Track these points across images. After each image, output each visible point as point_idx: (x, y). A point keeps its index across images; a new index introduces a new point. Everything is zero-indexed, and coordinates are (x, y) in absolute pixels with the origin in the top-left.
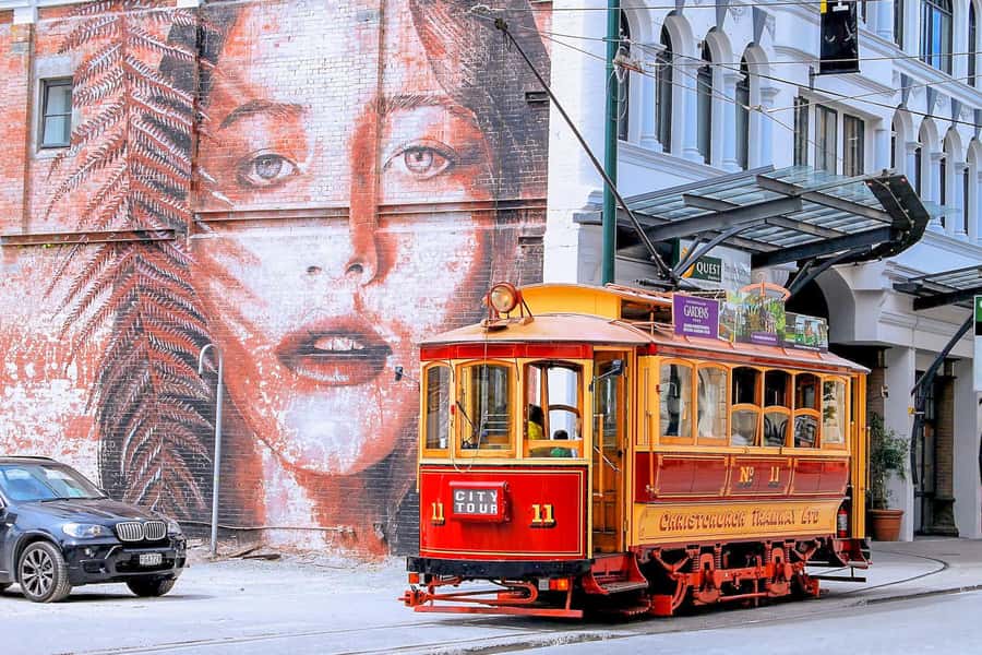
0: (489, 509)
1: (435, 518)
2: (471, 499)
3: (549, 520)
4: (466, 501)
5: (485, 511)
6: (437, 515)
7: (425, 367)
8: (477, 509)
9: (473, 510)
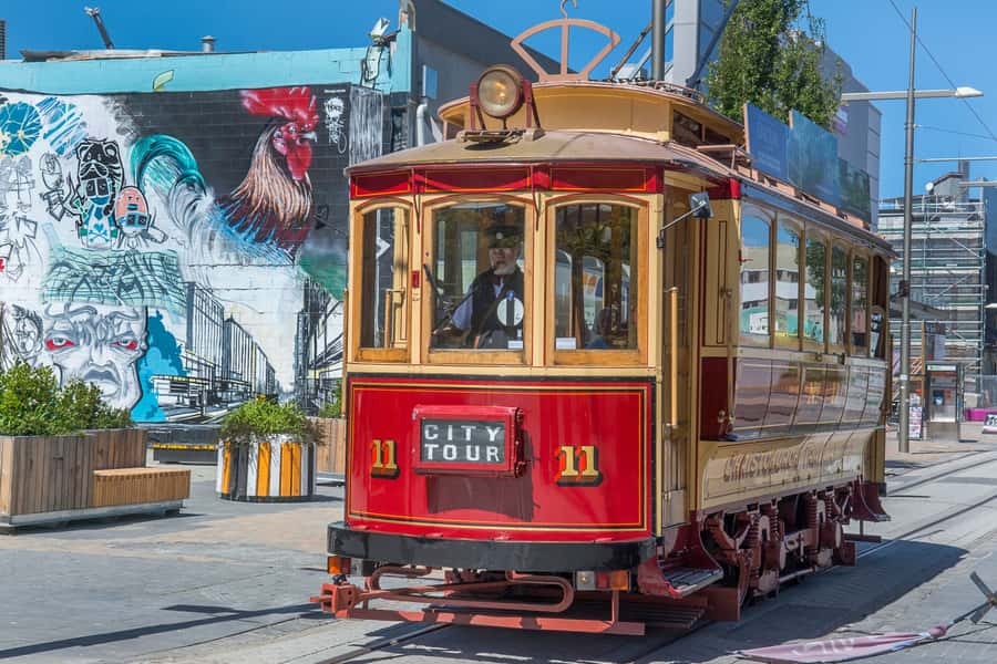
0: (483, 455)
1: (378, 464)
2: (450, 438)
3: (590, 471)
4: (442, 441)
5: (477, 459)
6: (384, 459)
7: (358, 209)
8: (462, 453)
9: (454, 457)
